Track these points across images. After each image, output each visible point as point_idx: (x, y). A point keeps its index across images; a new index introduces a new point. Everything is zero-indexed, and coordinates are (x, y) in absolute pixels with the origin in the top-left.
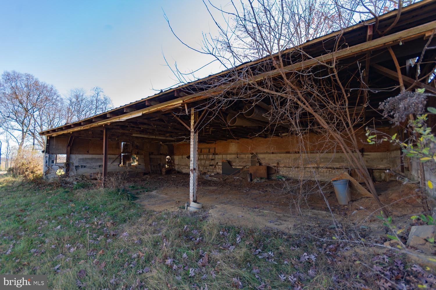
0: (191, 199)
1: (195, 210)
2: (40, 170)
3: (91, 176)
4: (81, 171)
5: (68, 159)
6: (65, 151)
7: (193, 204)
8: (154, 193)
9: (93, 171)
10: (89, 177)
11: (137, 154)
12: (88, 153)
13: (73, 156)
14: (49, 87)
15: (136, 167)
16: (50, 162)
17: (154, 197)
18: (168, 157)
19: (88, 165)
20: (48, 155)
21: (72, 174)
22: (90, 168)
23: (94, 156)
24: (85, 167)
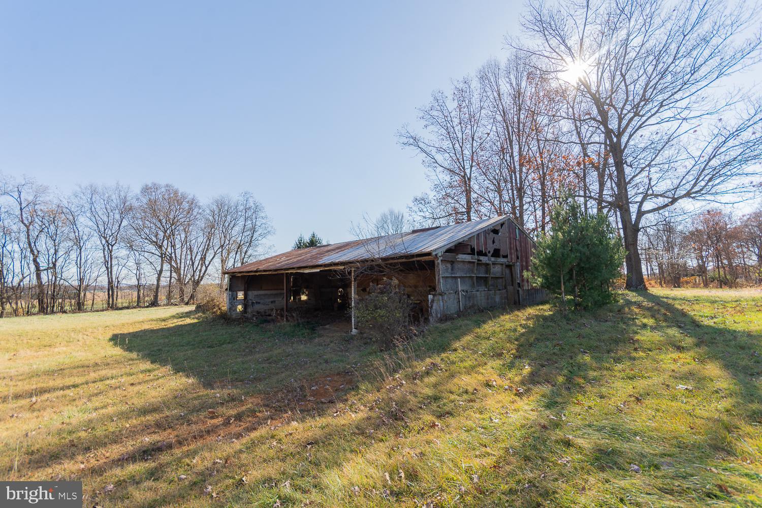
0: (353, 327)
1: (355, 334)
2: (225, 308)
3: (265, 312)
4: (257, 307)
5: (246, 295)
6: (243, 288)
7: (354, 330)
8: (327, 326)
9: (266, 307)
10: (263, 314)
11: (307, 288)
12: (261, 289)
13: (250, 293)
14: (190, 197)
15: (305, 301)
16: (233, 299)
17: (327, 329)
18: (340, 290)
19: (262, 301)
20: (230, 293)
21: (249, 310)
22: (264, 304)
23: (266, 292)
24: (259, 303)
